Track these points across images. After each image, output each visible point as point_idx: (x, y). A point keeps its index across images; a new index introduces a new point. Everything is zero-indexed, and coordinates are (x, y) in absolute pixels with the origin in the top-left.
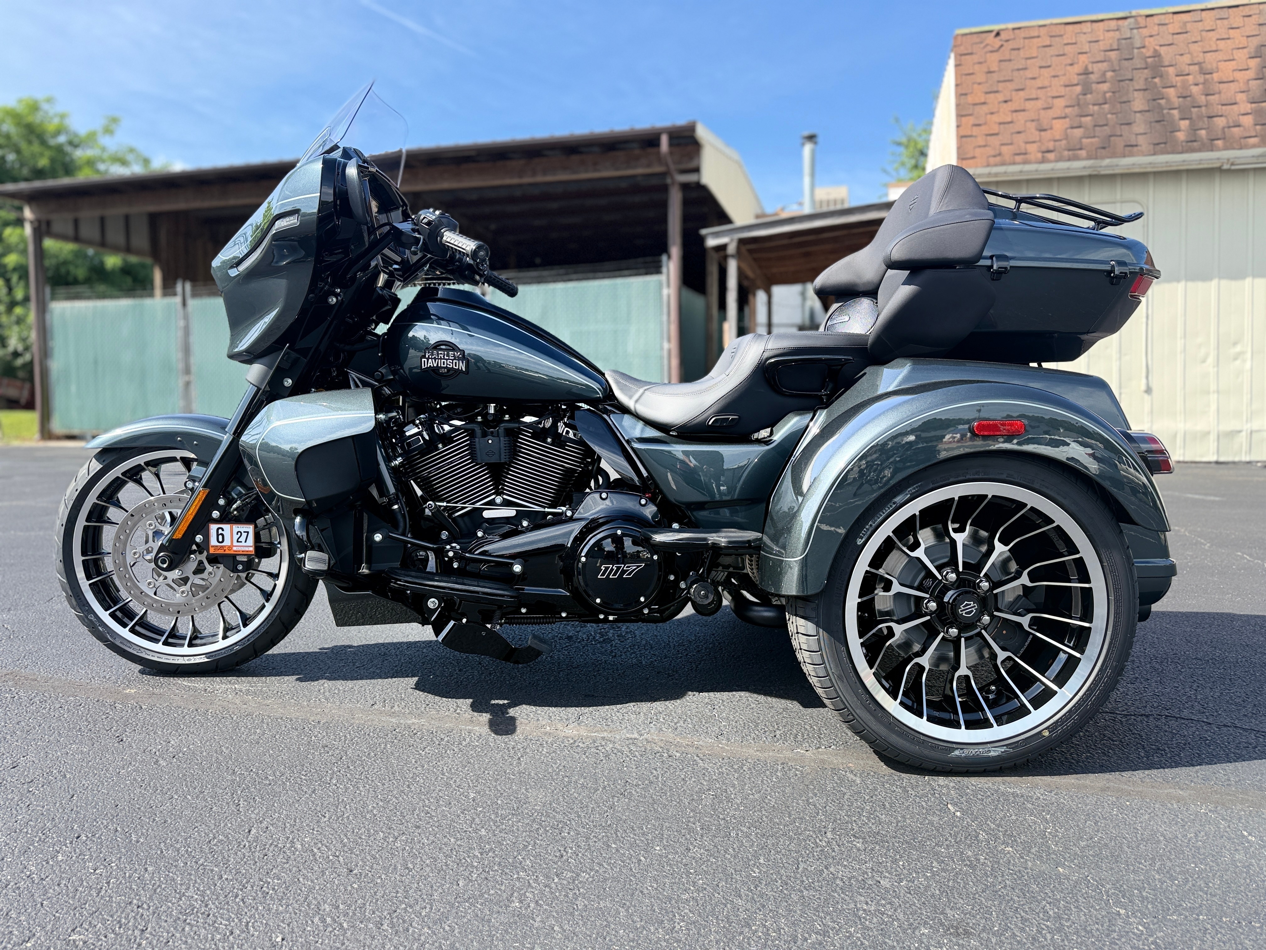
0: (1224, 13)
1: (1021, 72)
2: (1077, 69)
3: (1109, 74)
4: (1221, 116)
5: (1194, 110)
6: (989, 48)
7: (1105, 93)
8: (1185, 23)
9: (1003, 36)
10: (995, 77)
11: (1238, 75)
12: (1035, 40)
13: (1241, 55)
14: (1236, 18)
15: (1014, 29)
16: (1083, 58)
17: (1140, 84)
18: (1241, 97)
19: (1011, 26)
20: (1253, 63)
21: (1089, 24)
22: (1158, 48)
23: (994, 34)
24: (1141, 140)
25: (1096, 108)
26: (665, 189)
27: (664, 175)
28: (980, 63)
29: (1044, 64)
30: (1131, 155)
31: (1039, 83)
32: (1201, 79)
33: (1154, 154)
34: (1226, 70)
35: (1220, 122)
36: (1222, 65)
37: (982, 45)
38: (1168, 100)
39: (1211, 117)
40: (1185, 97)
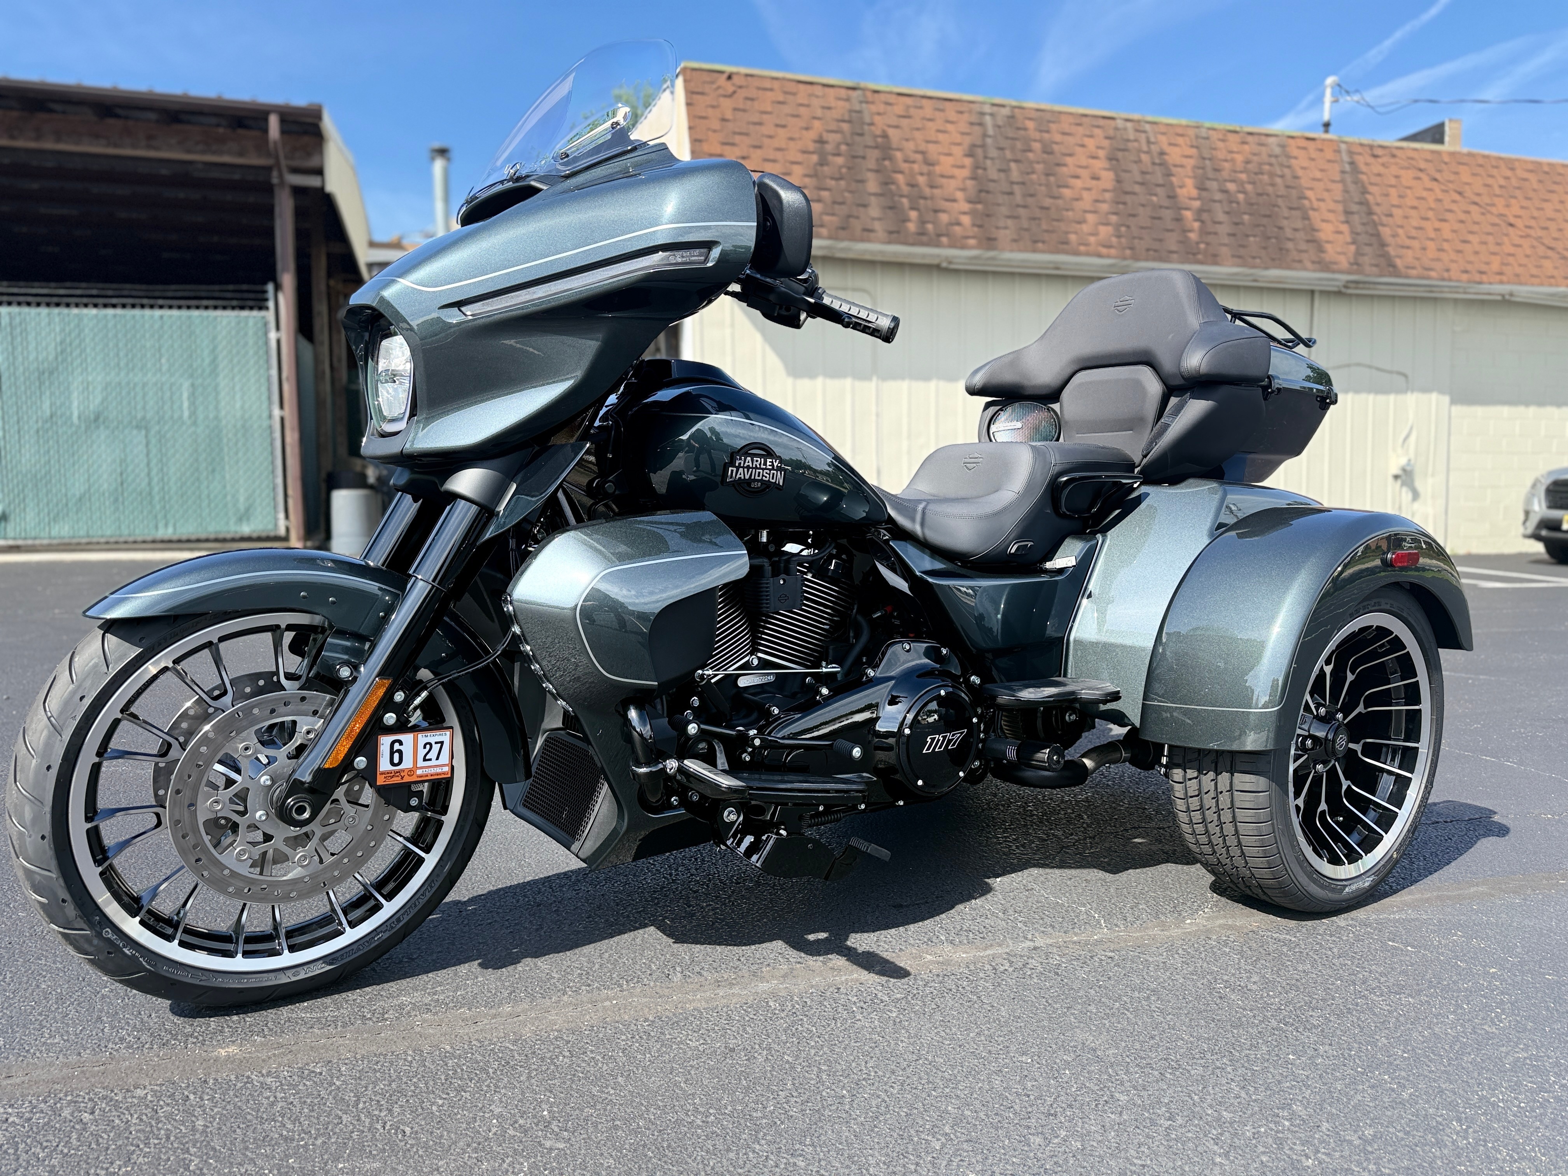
0: (941, 105)
1: (757, 127)
2: (812, 135)
3: (843, 148)
4: (944, 211)
5: (922, 202)
6: (721, 92)
7: (841, 167)
8: (908, 107)
9: (735, 79)
10: (730, 126)
11: (957, 172)
12: (769, 94)
13: (958, 151)
14: (950, 111)
15: (747, 75)
16: (817, 124)
17: (871, 164)
18: (959, 195)
19: (743, 70)
20: (968, 161)
21: (820, 87)
22: (886, 128)
23: (725, 76)
24: (877, 225)
25: (833, 183)
26: (269, 189)
27: (269, 169)
28: (713, 107)
29: (779, 122)
30: (869, 240)
31: (776, 143)
32: (925, 169)
33: (889, 242)
34: (945, 165)
35: (944, 218)
36: (943, 159)
37: (714, 86)
38: (898, 187)
39: (936, 211)
40: (912, 185)
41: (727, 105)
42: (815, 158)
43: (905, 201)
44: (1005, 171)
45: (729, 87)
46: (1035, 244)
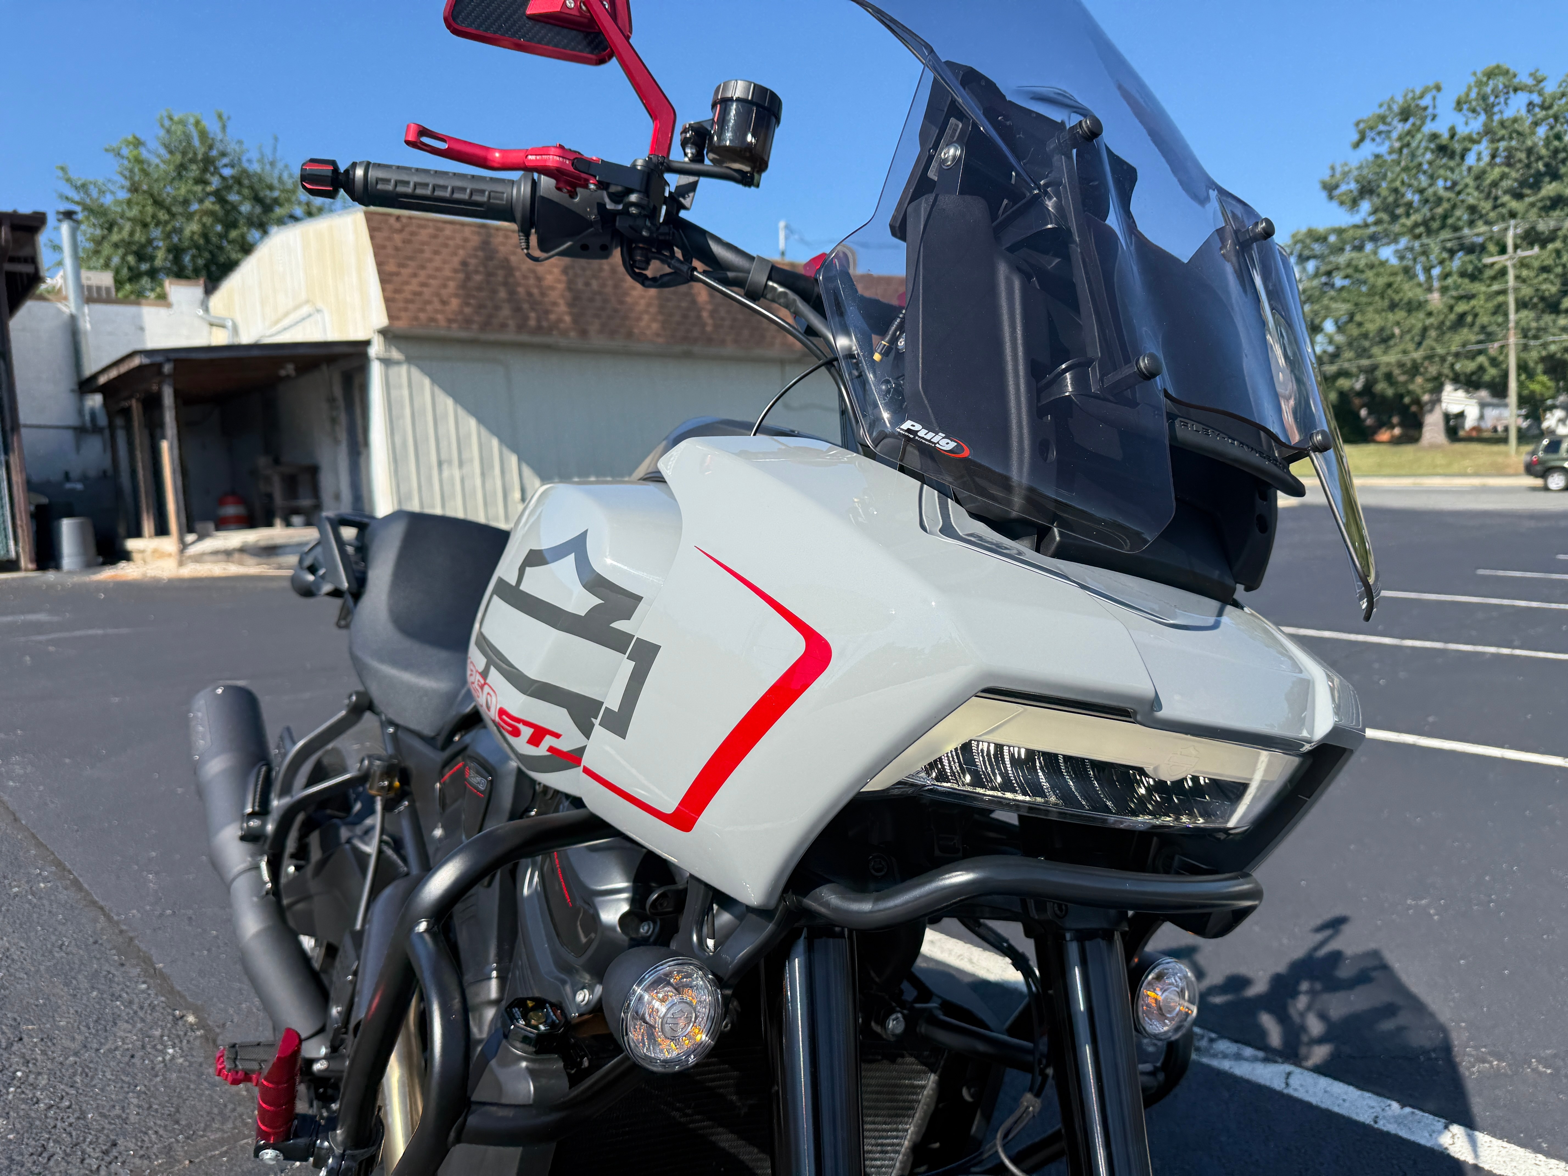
1: (420, 253)
2: (458, 259)
4: (552, 312)
5: (537, 306)
6: (393, 229)
7: (480, 282)
9: (402, 221)
10: (402, 253)
15: (409, 217)
16: (460, 251)
22: (507, 255)
23: (394, 217)
24: (509, 322)
25: (477, 292)
28: (389, 239)
30: (506, 331)
31: (434, 265)
33: (519, 332)
37: (388, 226)
38: (520, 295)
39: (547, 312)
40: (530, 294)
41: (397, 238)
42: (461, 276)
43: (526, 306)
44: (587, 284)
45: (398, 225)
46: (613, 333)
